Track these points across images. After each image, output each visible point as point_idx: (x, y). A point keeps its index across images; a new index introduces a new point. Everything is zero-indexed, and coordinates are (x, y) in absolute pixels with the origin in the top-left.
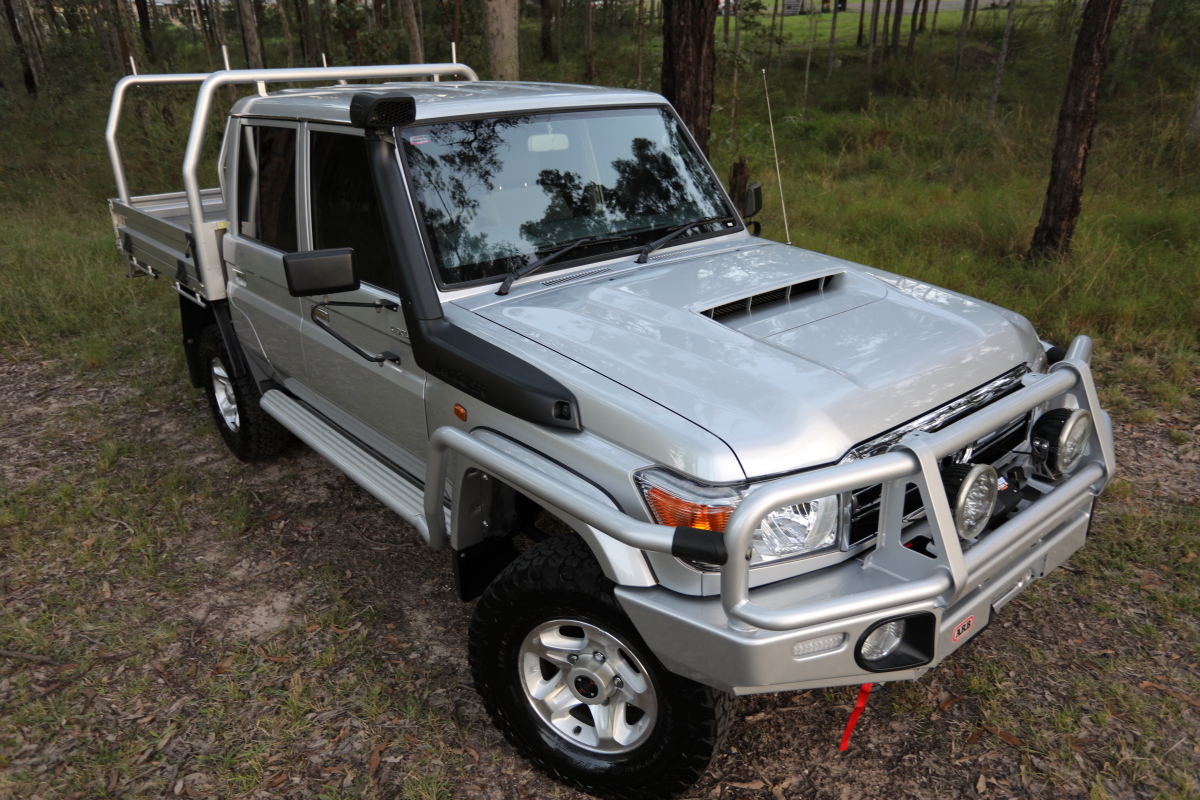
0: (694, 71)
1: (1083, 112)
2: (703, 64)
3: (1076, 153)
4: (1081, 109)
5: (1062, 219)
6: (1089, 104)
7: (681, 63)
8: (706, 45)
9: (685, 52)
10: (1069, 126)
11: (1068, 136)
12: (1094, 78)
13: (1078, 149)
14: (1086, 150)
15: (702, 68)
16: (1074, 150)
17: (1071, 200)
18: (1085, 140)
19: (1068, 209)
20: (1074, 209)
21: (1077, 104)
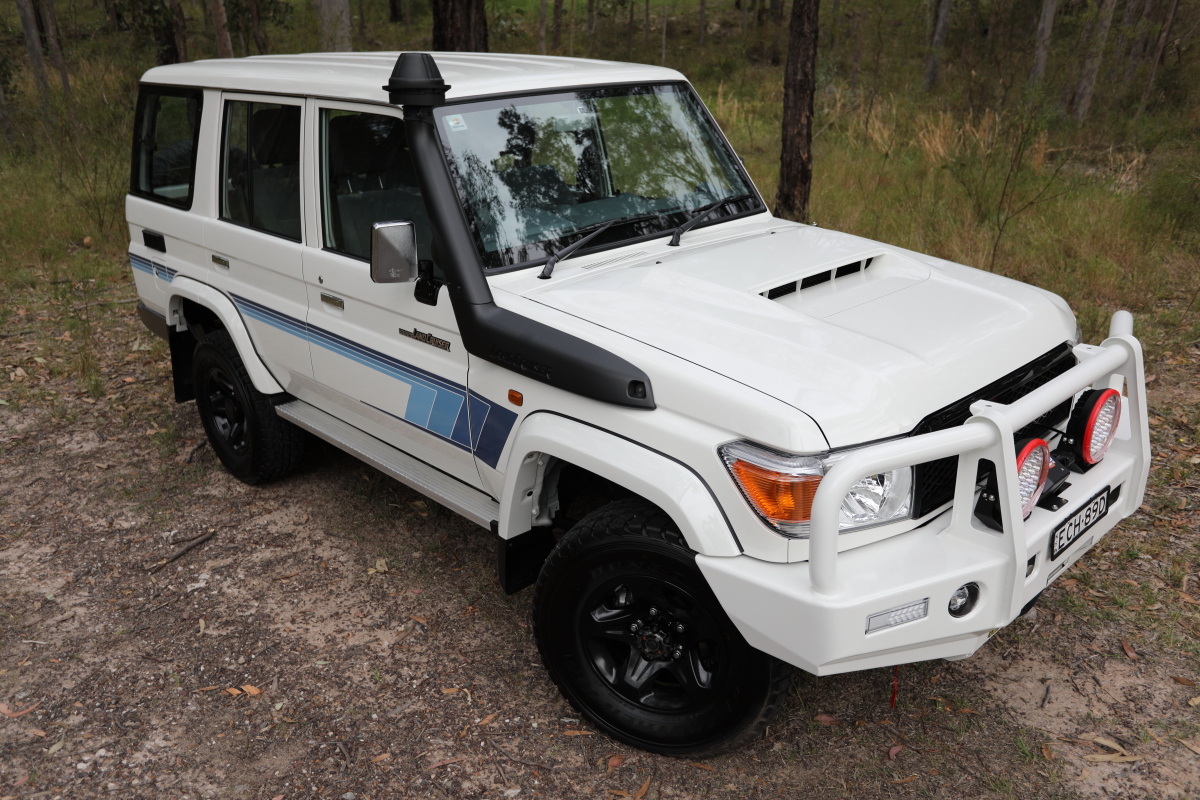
0: (463, 36)
1: (801, 81)
2: (472, 29)
3: (799, 121)
4: (799, 77)
5: (795, 186)
6: (805, 75)
7: (449, 29)
8: (473, 11)
9: (452, 17)
10: (791, 92)
11: (791, 104)
12: (807, 49)
13: (800, 116)
14: (808, 118)
15: (472, 34)
16: (798, 117)
17: (800, 167)
18: (806, 108)
19: (799, 176)
20: (806, 176)
21: (795, 74)
